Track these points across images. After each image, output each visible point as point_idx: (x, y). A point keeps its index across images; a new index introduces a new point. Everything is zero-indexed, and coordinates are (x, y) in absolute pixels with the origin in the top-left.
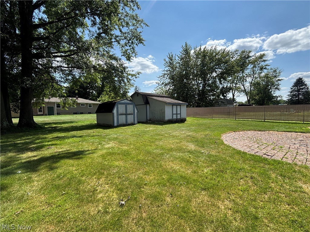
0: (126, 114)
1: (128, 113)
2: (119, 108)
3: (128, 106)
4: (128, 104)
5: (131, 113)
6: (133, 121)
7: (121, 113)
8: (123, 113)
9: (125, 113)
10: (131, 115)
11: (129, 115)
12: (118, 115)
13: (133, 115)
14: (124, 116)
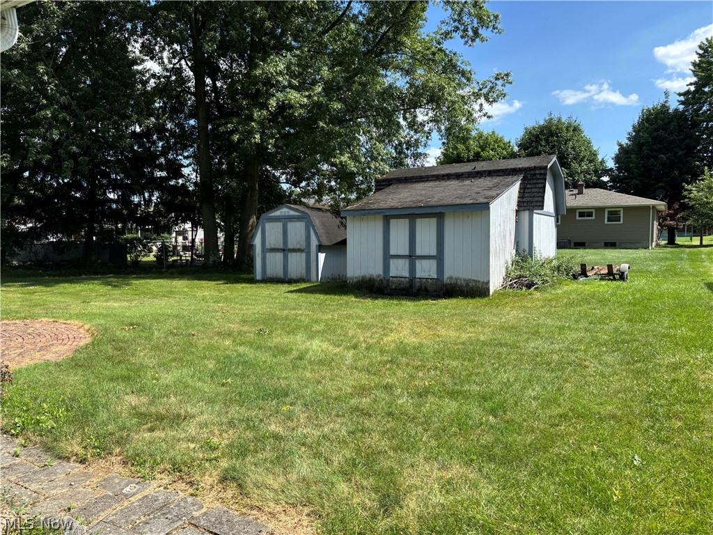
0: (284, 250)
1: (290, 246)
2: (267, 234)
3: (290, 226)
4: (291, 218)
5: (298, 247)
6: (304, 272)
7: (273, 246)
8: (277, 246)
9: (281, 246)
10: (298, 254)
11: (294, 254)
12: (265, 250)
13: (304, 255)
14: (279, 256)
